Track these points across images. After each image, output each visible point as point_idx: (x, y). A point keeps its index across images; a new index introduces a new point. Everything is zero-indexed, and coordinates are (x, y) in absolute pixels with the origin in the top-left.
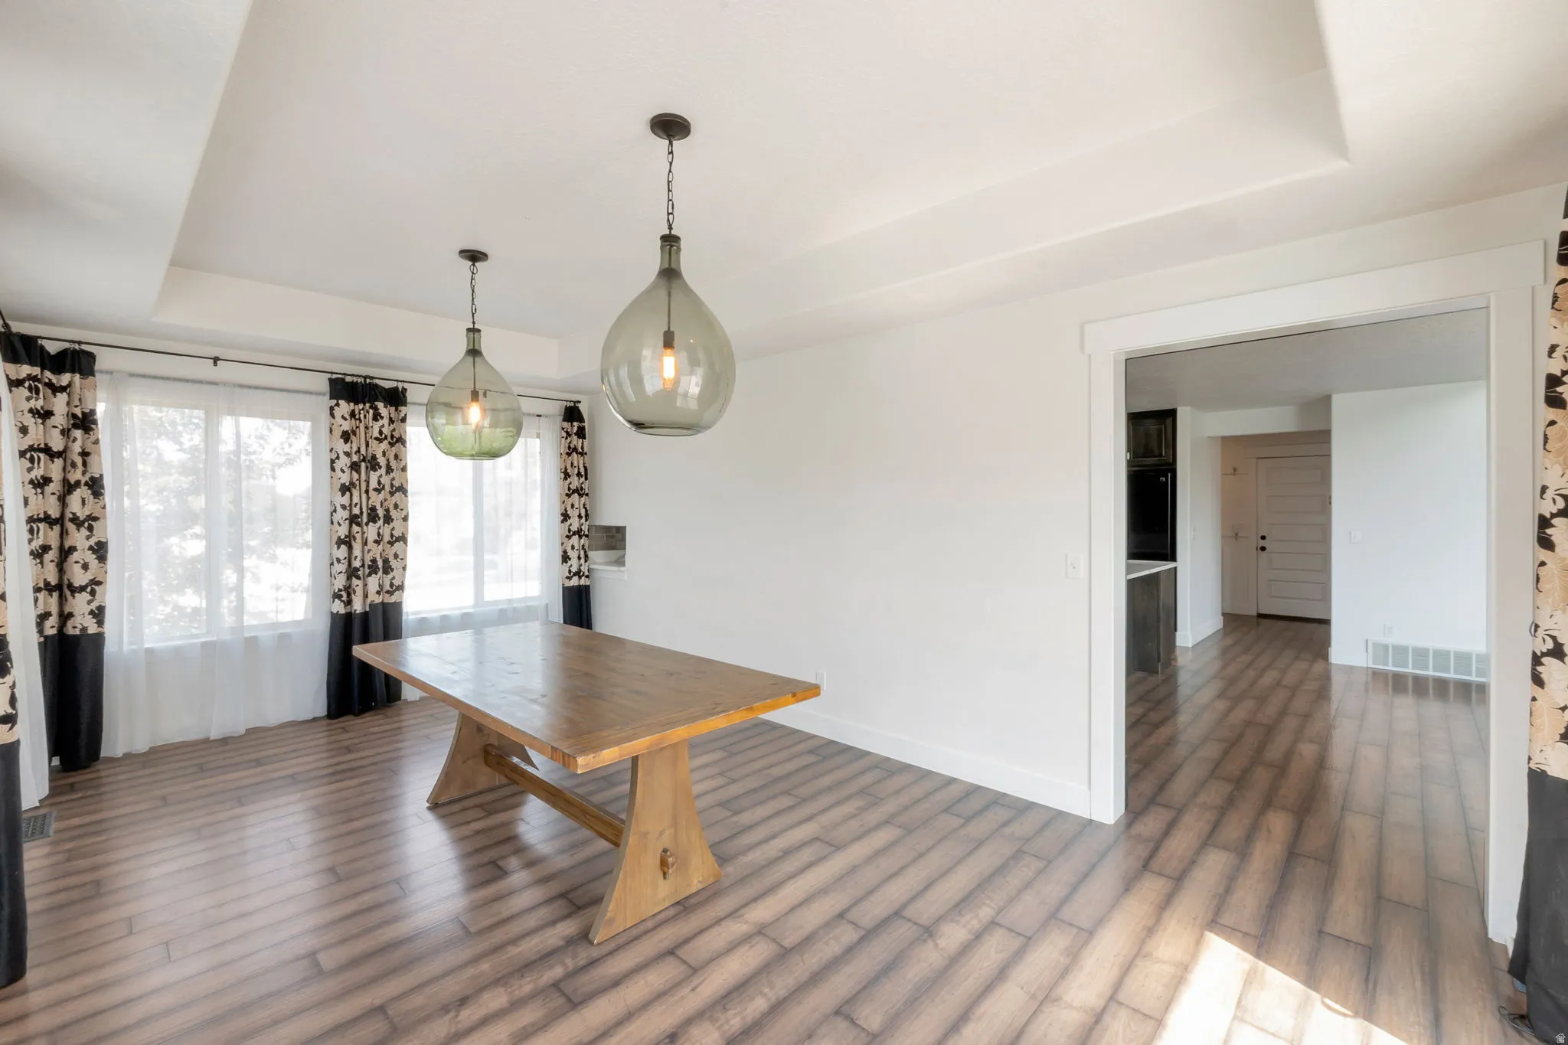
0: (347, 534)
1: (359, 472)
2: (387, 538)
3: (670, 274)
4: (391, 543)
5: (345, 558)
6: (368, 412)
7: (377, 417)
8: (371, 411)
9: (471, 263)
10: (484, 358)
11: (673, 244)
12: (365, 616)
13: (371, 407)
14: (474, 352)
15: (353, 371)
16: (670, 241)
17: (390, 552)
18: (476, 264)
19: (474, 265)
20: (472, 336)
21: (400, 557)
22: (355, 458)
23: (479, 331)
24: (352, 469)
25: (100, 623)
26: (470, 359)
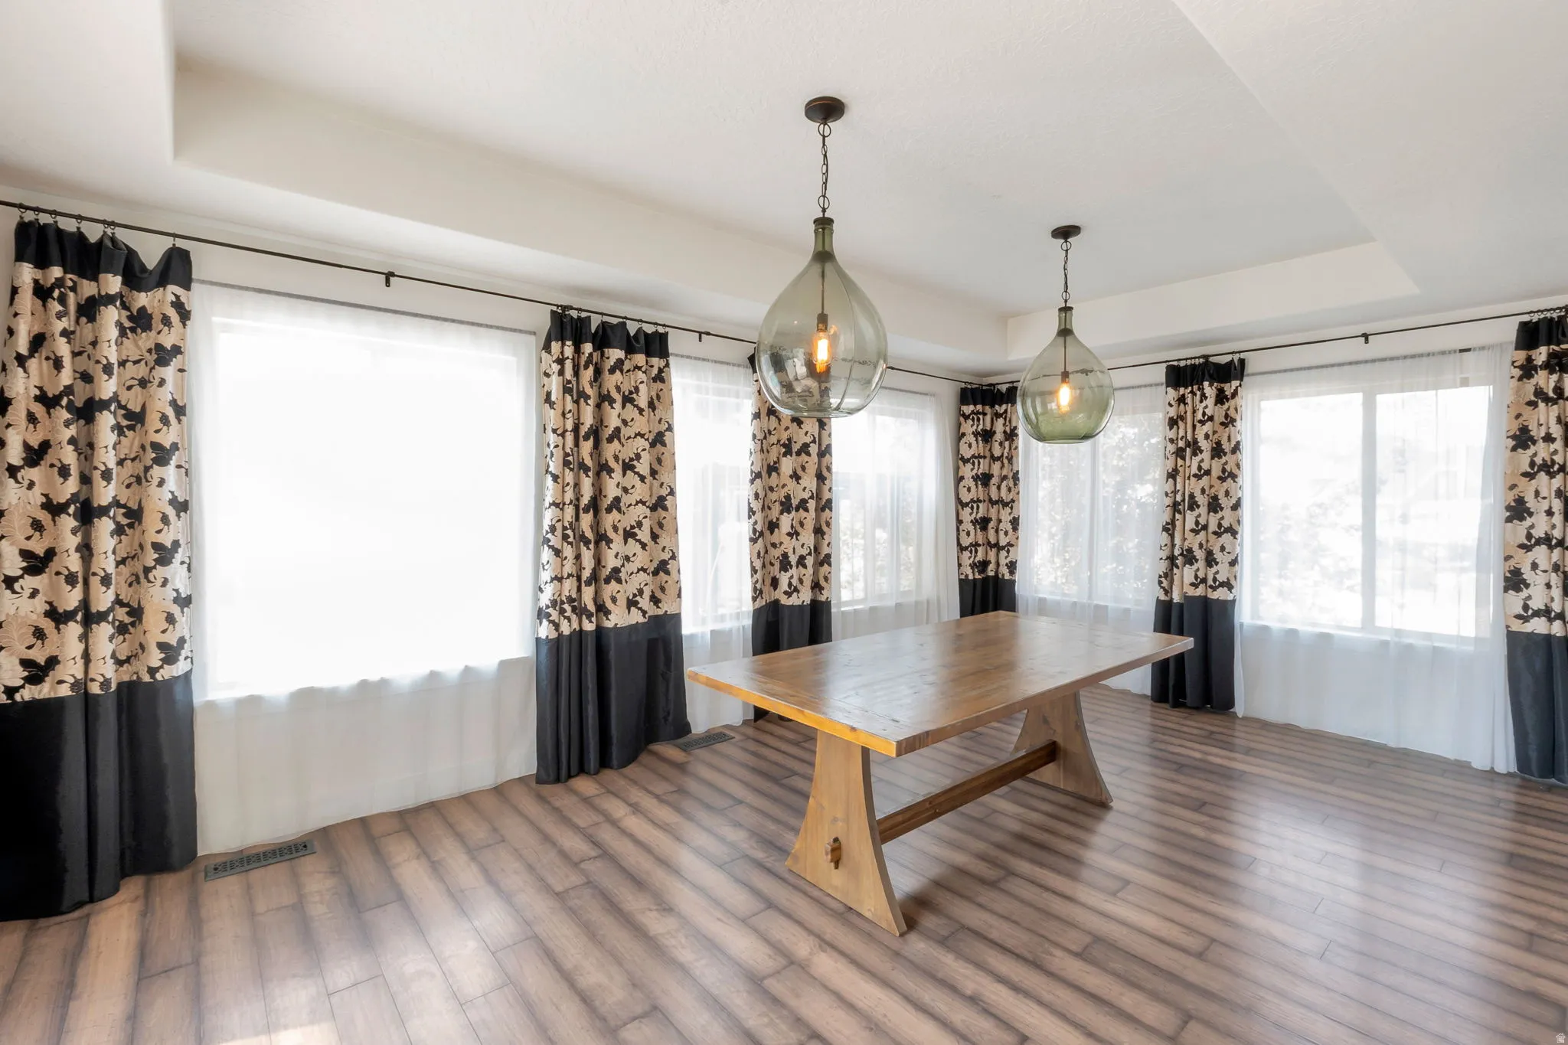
0: (1169, 521)
1: (1183, 458)
2: (1213, 527)
3: (824, 256)
4: (1218, 534)
5: (1166, 545)
6: (1195, 395)
7: (1204, 397)
8: (1198, 393)
9: (1063, 241)
10: (1075, 337)
11: (827, 226)
12: (1181, 605)
13: (1199, 389)
14: (1065, 332)
15: (1184, 355)
16: (824, 224)
17: (1215, 545)
18: (1069, 240)
19: (1066, 242)
20: (1064, 314)
21: (1227, 550)
22: (1181, 444)
23: (1071, 309)
24: (1177, 456)
25: (1012, 573)
26: (1061, 340)
